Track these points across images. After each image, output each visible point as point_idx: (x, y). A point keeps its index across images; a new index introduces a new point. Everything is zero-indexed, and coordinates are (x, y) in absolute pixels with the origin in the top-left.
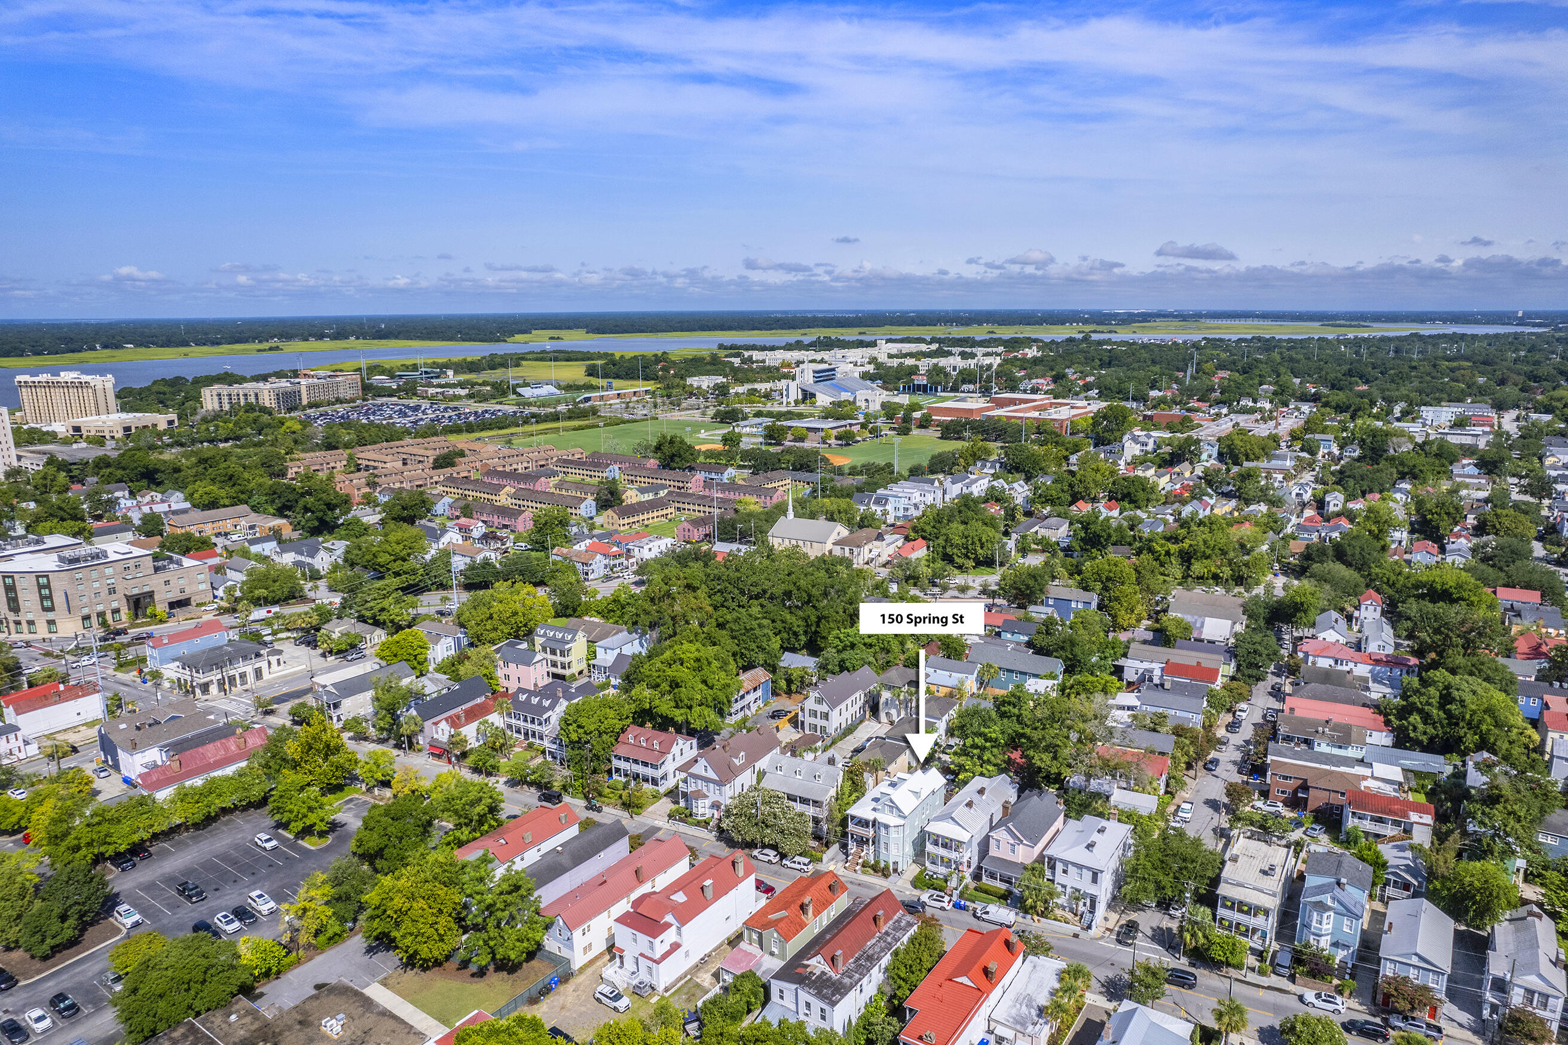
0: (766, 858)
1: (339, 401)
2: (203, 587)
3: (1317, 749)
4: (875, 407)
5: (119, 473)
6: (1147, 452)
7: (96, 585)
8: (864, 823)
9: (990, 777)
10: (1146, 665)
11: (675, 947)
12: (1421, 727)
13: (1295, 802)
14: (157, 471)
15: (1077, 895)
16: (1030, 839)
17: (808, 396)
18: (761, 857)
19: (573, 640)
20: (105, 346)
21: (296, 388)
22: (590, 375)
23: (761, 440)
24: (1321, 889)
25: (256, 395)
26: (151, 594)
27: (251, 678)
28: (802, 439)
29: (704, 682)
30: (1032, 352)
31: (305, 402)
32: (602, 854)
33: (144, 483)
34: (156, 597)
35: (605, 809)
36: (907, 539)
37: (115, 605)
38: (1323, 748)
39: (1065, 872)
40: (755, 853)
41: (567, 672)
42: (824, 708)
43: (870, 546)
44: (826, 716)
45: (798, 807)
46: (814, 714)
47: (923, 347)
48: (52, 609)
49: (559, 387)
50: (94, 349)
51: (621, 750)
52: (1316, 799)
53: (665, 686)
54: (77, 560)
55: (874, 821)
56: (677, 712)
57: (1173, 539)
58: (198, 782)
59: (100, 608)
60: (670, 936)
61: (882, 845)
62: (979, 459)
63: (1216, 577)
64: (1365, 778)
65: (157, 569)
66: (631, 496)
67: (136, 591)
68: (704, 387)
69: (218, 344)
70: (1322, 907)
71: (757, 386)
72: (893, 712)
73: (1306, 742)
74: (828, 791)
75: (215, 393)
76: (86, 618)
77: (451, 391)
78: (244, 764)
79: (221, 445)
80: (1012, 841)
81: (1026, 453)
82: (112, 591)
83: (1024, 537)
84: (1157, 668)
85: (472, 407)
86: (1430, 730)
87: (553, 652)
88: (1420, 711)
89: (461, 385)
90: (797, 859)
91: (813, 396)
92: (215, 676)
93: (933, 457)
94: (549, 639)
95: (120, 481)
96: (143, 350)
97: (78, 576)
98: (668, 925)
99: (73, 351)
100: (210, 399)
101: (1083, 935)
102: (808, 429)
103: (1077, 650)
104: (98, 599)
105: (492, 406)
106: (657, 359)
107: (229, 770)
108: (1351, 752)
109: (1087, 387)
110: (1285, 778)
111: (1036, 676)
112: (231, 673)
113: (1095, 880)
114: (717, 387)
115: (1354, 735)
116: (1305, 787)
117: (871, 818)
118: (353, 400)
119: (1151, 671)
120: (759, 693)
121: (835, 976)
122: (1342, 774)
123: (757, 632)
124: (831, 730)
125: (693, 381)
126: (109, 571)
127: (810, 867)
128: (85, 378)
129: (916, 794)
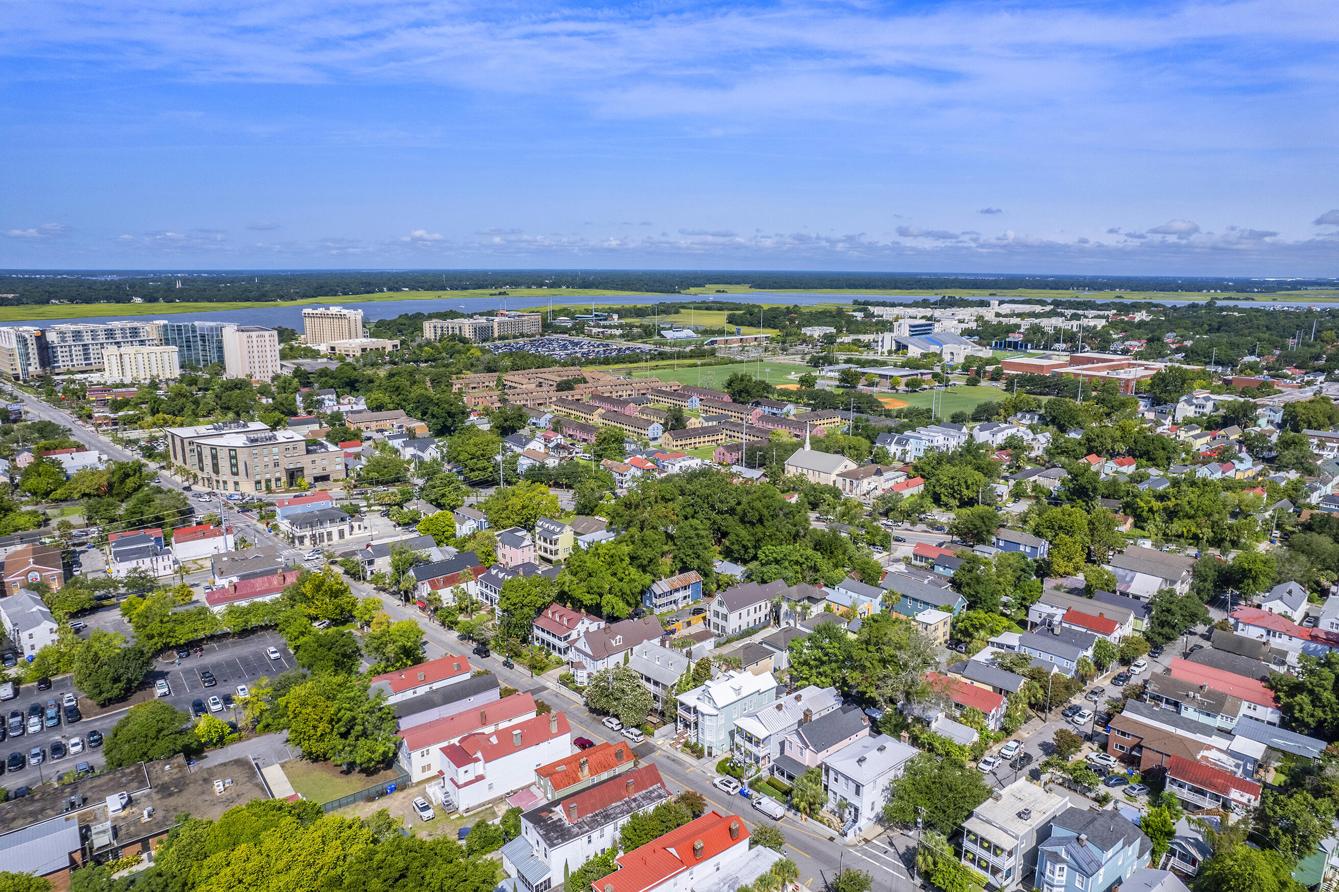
0: (610, 725)
1: (522, 335)
2: (339, 467)
3: (1184, 714)
4: (960, 359)
5: (331, 381)
6: (1203, 414)
7: (266, 459)
8: (688, 709)
9: (823, 688)
10: (1053, 611)
11: (480, 778)
12: (1308, 708)
13: (1130, 760)
14: (357, 381)
15: (843, 805)
16: (815, 746)
17: (901, 347)
18: (607, 724)
19: (561, 532)
20: (390, 290)
21: (490, 324)
22: (730, 322)
23: (837, 383)
24: (1061, 841)
25: (460, 328)
26: (301, 470)
27: (336, 536)
28: (871, 384)
29: (614, 574)
30: (1140, 316)
31: (496, 335)
32: (472, 699)
33: (347, 389)
34: (306, 472)
35: (516, 666)
36: (909, 477)
37: (278, 475)
38: (1190, 713)
39: (836, 780)
40: (604, 720)
41: (553, 558)
42: (723, 610)
43: (869, 479)
44: (725, 618)
45: (651, 687)
46: (717, 614)
47: (1038, 309)
48: (236, 474)
49: (696, 331)
50: (382, 291)
51: (541, 622)
52: (1149, 760)
53: (583, 575)
54: (256, 440)
55: (695, 708)
56: (589, 596)
57: (1162, 497)
58: (244, 603)
59: (268, 476)
60: (477, 768)
61: (700, 730)
62: (1021, 410)
63: (1196, 537)
64: (1209, 747)
65: (308, 452)
66: (694, 423)
67: (291, 466)
68: (816, 336)
69: (466, 289)
70: (1056, 858)
71: (861, 337)
72: (792, 622)
73: (1176, 704)
75: (432, 325)
76: (258, 482)
77: (609, 332)
78: (278, 595)
79: (422, 365)
80: (801, 745)
81: (1064, 407)
82: (276, 465)
83: (1018, 484)
84: (1059, 614)
85: (624, 344)
86: (1319, 713)
87: (545, 540)
88: (1311, 692)
89: (621, 326)
90: (633, 730)
91: (906, 347)
92: (308, 532)
93: (979, 406)
94: (545, 530)
95: (331, 387)
96: (414, 293)
97: (255, 452)
98: (477, 760)
99: (368, 293)
100: (429, 330)
101: (839, 840)
102: (881, 376)
103: (980, 589)
104: (266, 470)
105: (638, 345)
106: (788, 311)
107: (267, 599)
108: (1219, 722)
109: (1177, 351)
110: (1124, 734)
111: (936, 607)
112: (322, 531)
113: (858, 793)
114: (826, 336)
115: (1228, 705)
116: (1139, 747)
117: (692, 705)
118: (533, 335)
119: (1051, 616)
120: (688, 592)
121: (567, 823)
122: (1182, 739)
123: (695, 541)
124: (729, 631)
125: (807, 331)
126: (275, 450)
127: (641, 738)
128: (345, 312)
129: (738, 691)
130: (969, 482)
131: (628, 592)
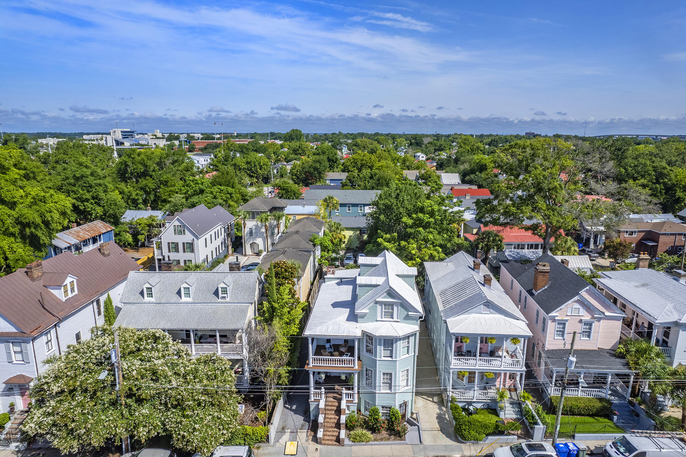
8: (341, 347)
42: (188, 237)
44: (190, 247)
45: (197, 350)
72: (259, 241)
74: (244, 312)
80: (587, 317)
130: (262, 164)
131: (38, 220)
